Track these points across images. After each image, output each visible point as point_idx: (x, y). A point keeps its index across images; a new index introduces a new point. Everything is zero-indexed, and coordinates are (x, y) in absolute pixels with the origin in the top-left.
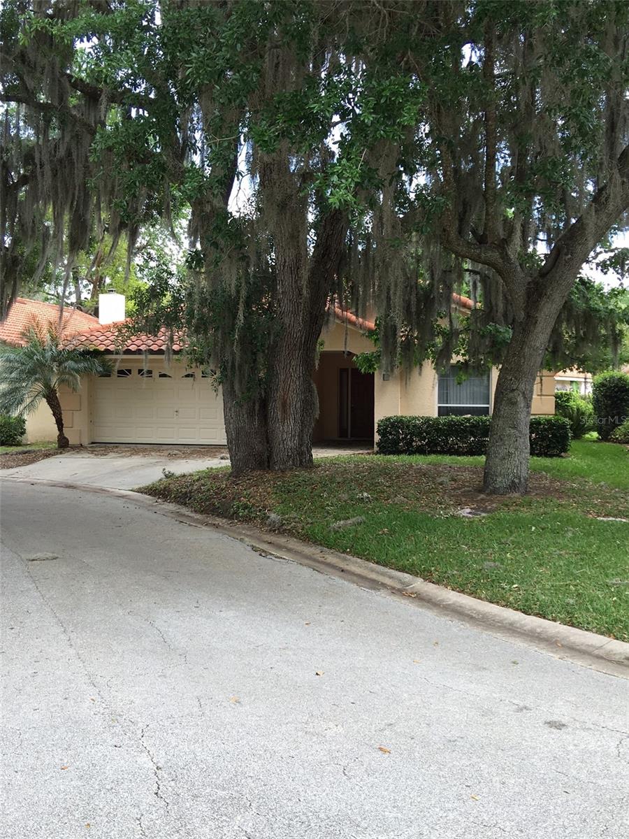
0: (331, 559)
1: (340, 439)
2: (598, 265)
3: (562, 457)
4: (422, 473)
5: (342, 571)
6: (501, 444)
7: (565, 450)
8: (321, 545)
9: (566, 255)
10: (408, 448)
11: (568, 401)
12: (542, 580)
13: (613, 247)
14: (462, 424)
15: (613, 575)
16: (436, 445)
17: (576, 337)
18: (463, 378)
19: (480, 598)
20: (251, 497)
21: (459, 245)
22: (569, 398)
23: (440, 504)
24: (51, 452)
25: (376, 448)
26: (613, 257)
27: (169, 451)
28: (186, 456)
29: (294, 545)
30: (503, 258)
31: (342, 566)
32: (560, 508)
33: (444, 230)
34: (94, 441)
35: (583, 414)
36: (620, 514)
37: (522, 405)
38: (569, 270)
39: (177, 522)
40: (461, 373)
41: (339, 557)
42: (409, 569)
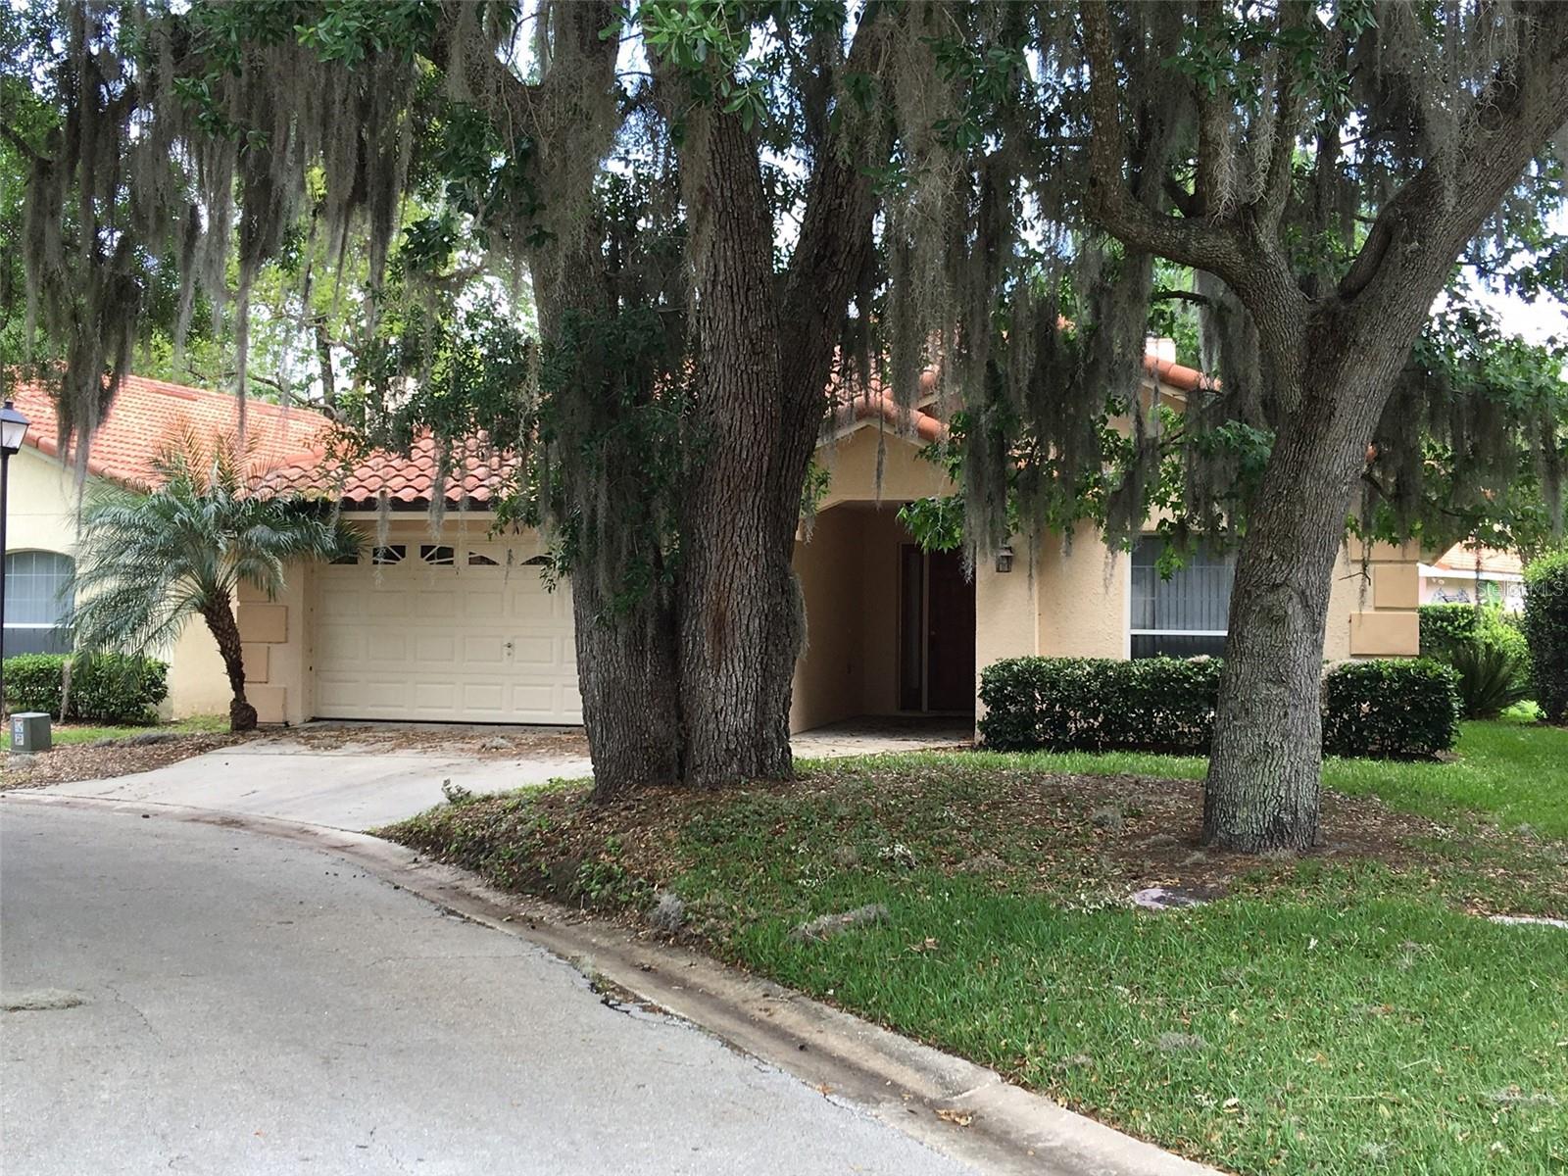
0: (786, 1015)
1: (901, 714)
2: (1510, 279)
3: (1436, 759)
4: (1059, 796)
5: (802, 1048)
6: (1246, 722)
7: (1445, 745)
8: (769, 977)
9: (1407, 240)
10: (1056, 736)
11: (1470, 626)
12: (1307, 1085)
13: (1548, 235)
14: (1187, 678)
15: (1503, 1076)
16: (1125, 727)
17: (1452, 459)
18: (1176, 562)
19: (1136, 1134)
20: (623, 853)
21: (1130, 219)
22: (1471, 622)
23: (1088, 875)
24: (213, 740)
25: (979, 737)
26: (1547, 260)
27: (486, 741)
28: (521, 751)
29: (706, 976)
30: (1244, 253)
31: (806, 1035)
32: (1393, 890)
33: (1093, 182)
34: (317, 716)
35: (1501, 657)
36: (1552, 907)
37: (1300, 626)
38: (1414, 280)
39: (439, 913)
40: (1170, 550)
41: (806, 1011)
42: (968, 1047)
